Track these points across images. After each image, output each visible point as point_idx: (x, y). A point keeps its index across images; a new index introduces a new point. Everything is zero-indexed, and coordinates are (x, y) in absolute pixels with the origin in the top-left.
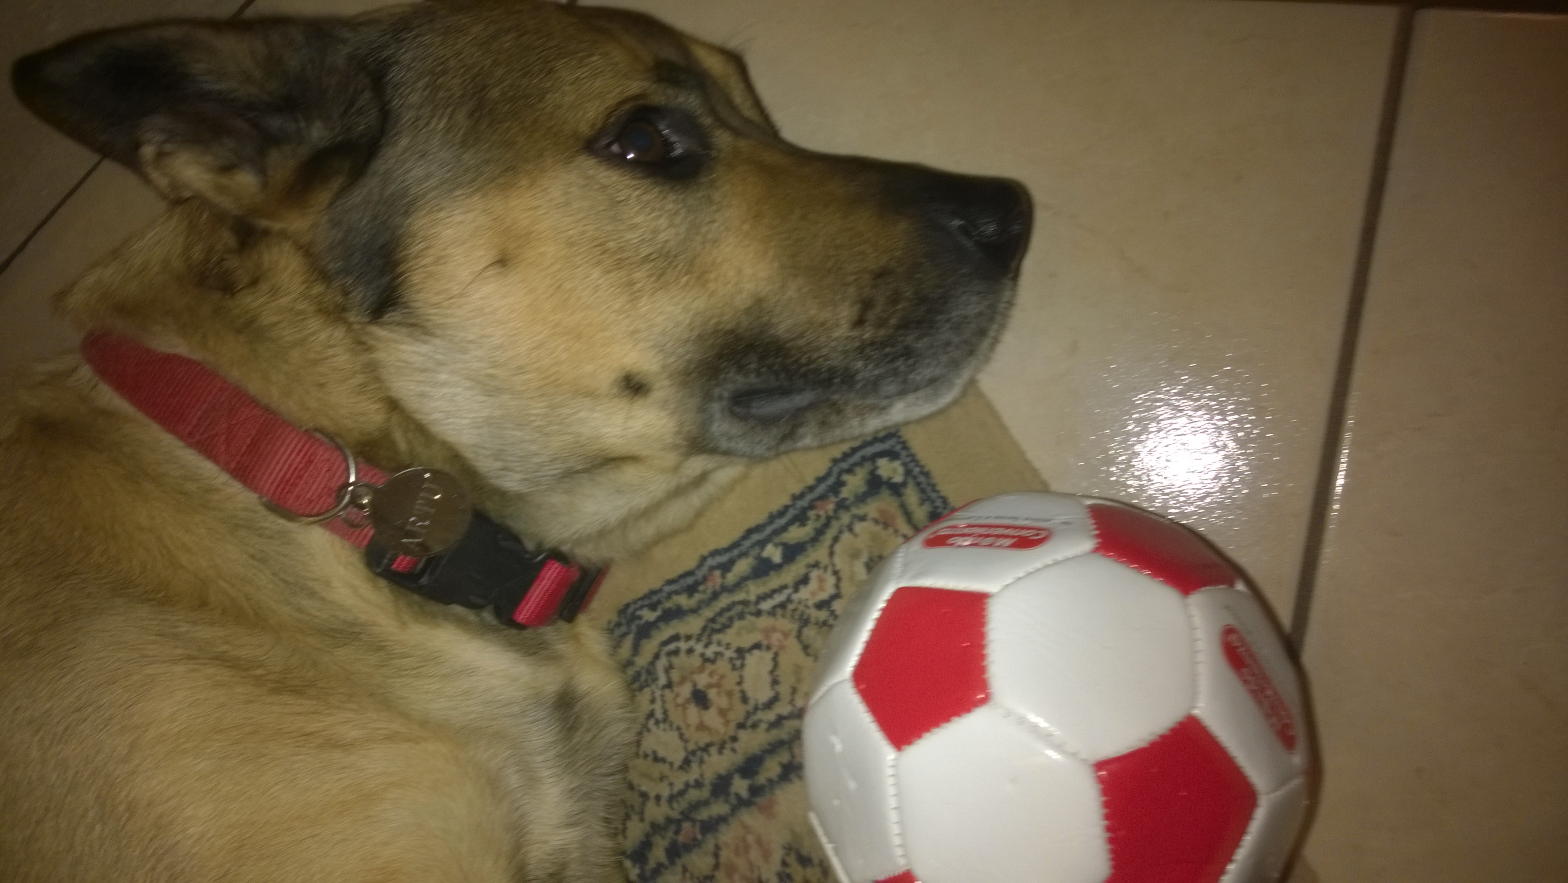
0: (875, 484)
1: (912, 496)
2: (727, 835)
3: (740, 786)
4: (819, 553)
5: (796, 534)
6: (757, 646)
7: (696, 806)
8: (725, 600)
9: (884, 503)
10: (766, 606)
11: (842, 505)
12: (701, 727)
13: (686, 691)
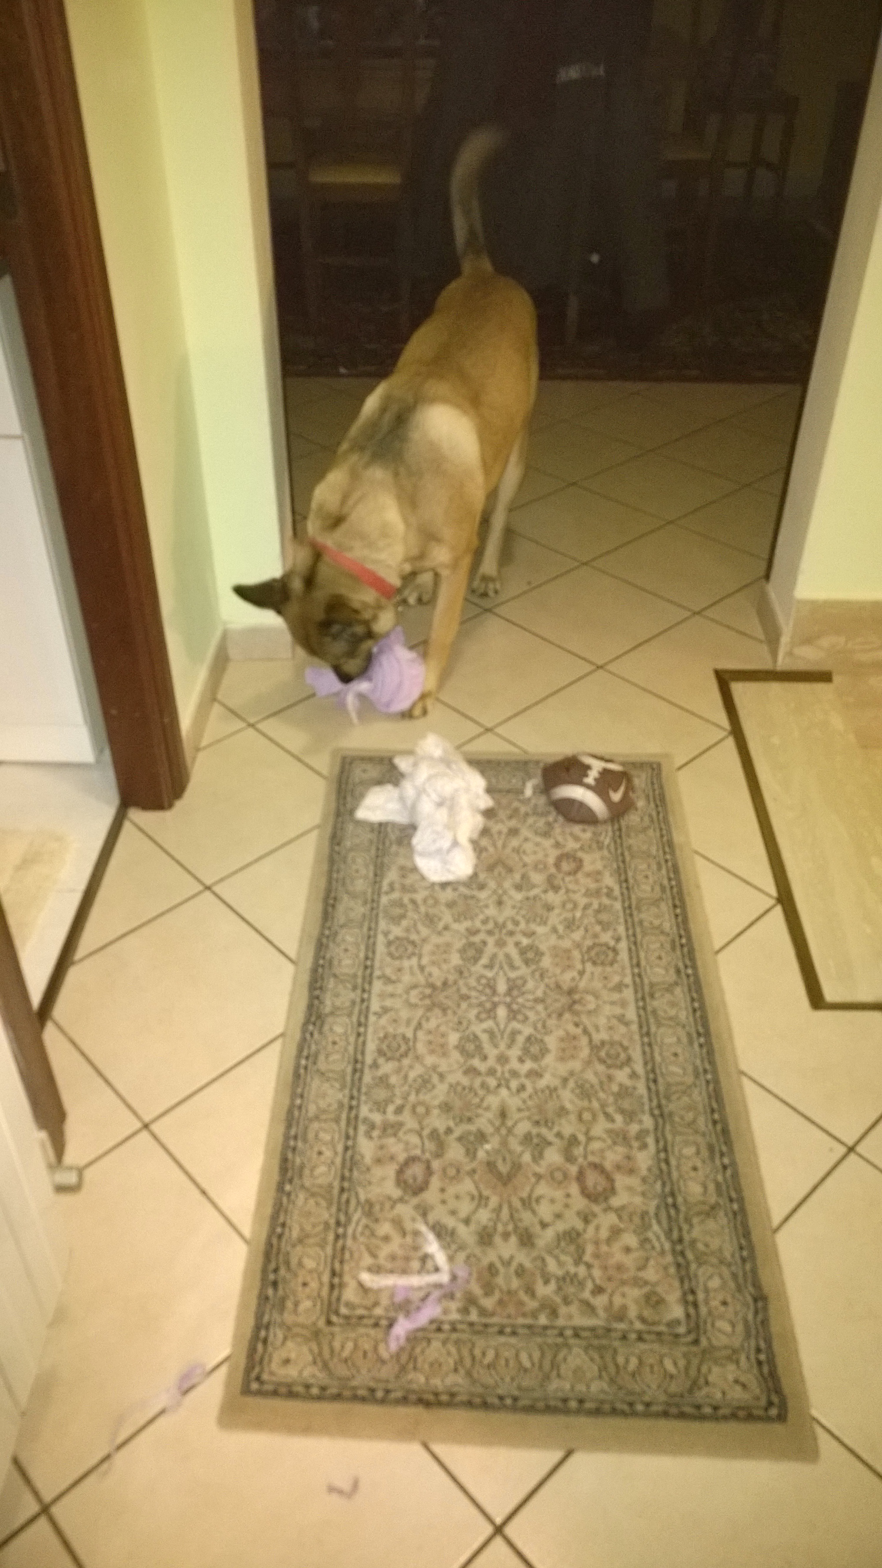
0: (770, 1404)
1: (761, 1412)
2: (676, 1284)
3: (690, 1298)
4: (755, 1371)
5: (766, 1370)
6: (733, 1331)
7: (690, 1280)
8: (753, 1332)
9: (763, 1402)
10: (746, 1345)
11: (769, 1390)
12: (714, 1298)
13: (729, 1300)
